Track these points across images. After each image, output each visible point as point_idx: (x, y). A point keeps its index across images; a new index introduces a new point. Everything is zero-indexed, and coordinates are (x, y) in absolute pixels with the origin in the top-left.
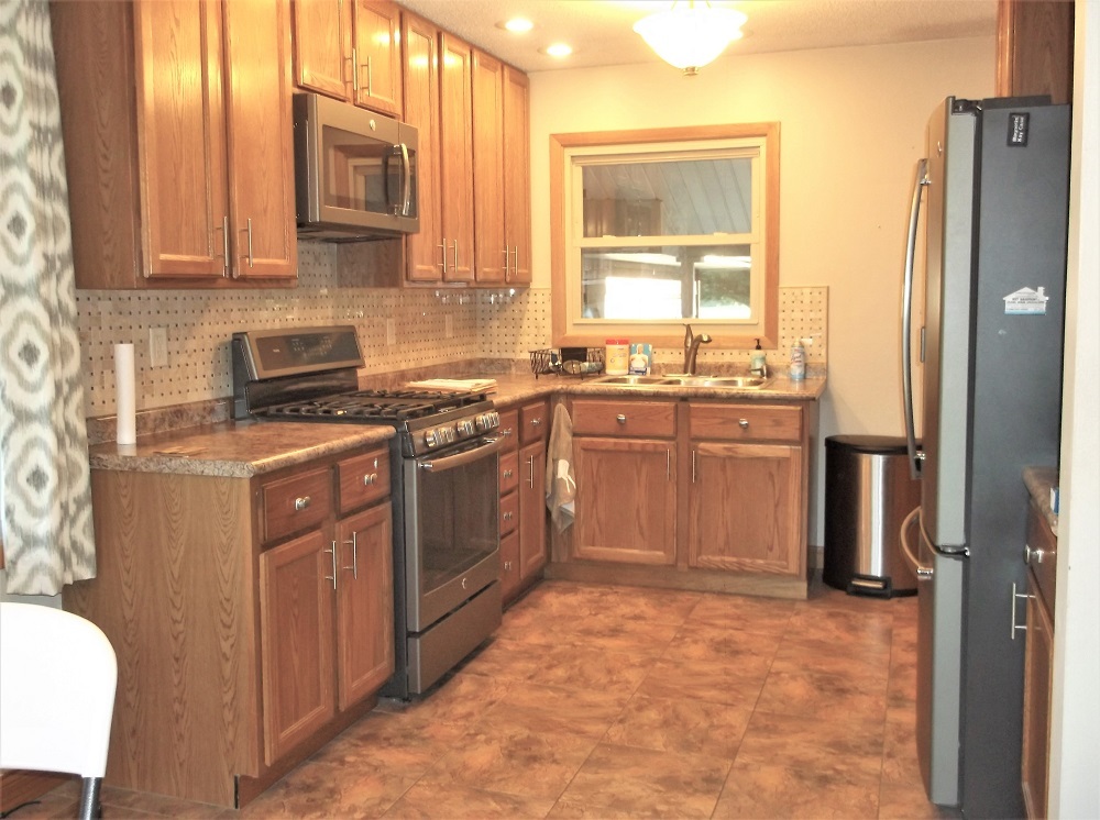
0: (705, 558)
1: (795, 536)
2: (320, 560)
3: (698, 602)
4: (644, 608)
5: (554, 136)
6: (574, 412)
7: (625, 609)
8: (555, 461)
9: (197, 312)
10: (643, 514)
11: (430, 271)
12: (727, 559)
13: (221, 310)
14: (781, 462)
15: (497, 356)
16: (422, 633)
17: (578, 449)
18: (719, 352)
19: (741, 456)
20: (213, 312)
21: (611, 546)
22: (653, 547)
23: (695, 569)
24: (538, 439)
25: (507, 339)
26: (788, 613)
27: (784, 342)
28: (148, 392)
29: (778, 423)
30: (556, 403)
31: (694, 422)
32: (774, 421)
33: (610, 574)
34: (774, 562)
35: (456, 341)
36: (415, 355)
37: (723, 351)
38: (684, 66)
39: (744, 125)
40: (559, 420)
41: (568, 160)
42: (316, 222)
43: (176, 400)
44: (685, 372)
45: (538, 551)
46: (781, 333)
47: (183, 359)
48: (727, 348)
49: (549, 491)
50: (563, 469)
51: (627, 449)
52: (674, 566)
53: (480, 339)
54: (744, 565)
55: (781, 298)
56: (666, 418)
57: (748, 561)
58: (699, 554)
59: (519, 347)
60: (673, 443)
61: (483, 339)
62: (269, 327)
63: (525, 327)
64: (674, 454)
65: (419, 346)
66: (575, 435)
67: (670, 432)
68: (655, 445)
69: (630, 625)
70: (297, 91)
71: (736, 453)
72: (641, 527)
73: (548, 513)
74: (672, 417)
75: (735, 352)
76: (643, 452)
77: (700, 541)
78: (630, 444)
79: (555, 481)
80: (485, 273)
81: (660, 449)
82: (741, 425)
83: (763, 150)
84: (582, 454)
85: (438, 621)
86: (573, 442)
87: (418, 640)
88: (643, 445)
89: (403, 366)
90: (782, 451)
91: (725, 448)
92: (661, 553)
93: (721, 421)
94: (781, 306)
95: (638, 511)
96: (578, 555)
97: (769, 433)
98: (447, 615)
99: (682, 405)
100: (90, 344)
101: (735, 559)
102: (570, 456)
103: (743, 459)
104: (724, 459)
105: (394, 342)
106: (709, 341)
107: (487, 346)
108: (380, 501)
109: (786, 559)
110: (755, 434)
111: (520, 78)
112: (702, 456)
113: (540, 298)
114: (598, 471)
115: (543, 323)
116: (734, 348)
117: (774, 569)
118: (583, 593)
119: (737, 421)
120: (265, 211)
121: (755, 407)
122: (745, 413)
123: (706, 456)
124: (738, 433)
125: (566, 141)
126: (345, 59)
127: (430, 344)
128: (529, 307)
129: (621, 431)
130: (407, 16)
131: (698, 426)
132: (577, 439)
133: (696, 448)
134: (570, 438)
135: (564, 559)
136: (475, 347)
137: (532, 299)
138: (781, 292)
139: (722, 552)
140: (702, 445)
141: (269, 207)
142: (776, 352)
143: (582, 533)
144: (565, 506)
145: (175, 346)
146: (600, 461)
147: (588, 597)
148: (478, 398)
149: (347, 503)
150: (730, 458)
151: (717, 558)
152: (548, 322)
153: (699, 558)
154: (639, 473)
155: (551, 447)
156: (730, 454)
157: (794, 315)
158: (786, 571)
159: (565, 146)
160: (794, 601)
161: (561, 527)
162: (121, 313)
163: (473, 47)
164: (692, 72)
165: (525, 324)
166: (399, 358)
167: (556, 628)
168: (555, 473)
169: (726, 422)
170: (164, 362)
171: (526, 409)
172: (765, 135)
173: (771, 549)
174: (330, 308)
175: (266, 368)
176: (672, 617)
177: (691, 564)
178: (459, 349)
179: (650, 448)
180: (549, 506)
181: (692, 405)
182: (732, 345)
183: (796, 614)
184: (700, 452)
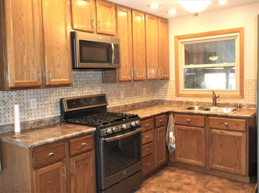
0: (214, 165)
1: (244, 162)
2: (61, 170)
3: (211, 180)
4: (192, 180)
5: (176, 37)
6: (175, 118)
7: (187, 180)
8: (169, 132)
9: (49, 93)
10: (195, 150)
11: (128, 78)
12: (221, 167)
13: (57, 92)
14: (239, 138)
15: (161, 99)
16: (105, 190)
17: (176, 129)
18: (224, 99)
19: (225, 134)
20: (55, 93)
21: (186, 158)
22: (199, 160)
23: (211, 169)
24: (163, 126)
25: (164, 94)
26: (241, 189)
27: (246, 97)
28: (30, 116)
29: (238, 125)
30: (170, 115)
31: (210, 123)
32: (236, 124)
33: (186, 167)
34: (237, 170)
35: (147, 95)
36: (132, 100)
37: (226, 99)
38: (193, 13)
39: (232, 29)
40: (170, 120)
41: (180, 43)
42: (77, 68)
43: (41, 118)
44: (213, 106)
45: (163, 158)
46: (245, 94)
47: (43, 107)
48: (227, 98)
49: (167, 141)
50: (171, 135)
51: (190, 130)
52: (205, 167)
53: (156, 94)
54: (227, 169)
55: (245, 83)
56: (202, 121)
57: (228, 168)
58: (213, 164)
59: (167, 97)
60: (204, 129)
61: (157, 94)
62: (76, 96)
63: (168, 91)
64: (204, 132)
65: (133, 97)
66: (175, 124)
67: (203, 125)
68: (199, 129)
69: (185, 187)
70: (73, 31)
71: (223, 133)
72: (195, 154)
73: (167, 147)
74: (203, 121)
75: (230, 100)
76: (195, 131)
77: (213, 160)
78: (191, 128)
79: (169, 138)
80: (150, 77)
81: (200, 130)
82: (225, 125)
83: (238, 37)
84: (177, 130)
85: (113, 185)
86: (175, 126)
87: (103, 192)
88: (195, 129)
89: (127, 103)
90: (240, 134)
91: (220, 132)
92: (201, 163)
93: (219, 123)
94: (245, 85)
95: (194, 149)
96: (176, 160)
97: (235, 128)
98: (118, 182)
99: (207, 117)
100: (8, 104)
101: (224, 167)
102: (173, 130)
103: (226, 135)
104: (220, 135)
105: (124, 97)
106: (218, 97)
107: (158, 96)
108: (90, 150)
109: (241, 169)
110: (230, 128)
111: (165, 21)
112: (213, 134)
113: (172, 83)
114: (182, 136)
115: (173, 90)
116: (229, 98)
117: (237, 172)
118: (177, 172)
119: (224, 123)
120: (59, 66)
121: (230, 119)
122: (226, 121)
123: (215, 134)
124: (224, 127)
125: (178, 38)
126: (92, 21)
127: (137, 97)
128: (169, 85)
129: (188, 124)
130: (118, 6)
131: (211, 124)
132: (176, 126)
133: (211, 132)
134: (174, 125)
135: (173, 160)
136: (155, 96)
137: (170, 83)
138: (244, 81)
139: (220, 165)
140: (213, 130)
141: (61, 64)
142: (243, 100)
143: (177, 153)
144: (172, 145)
145: (40, 103)
146: (182, 133)
147: (177, 174)
148: (135, 116)
149: (73, 152)
150: (222, 135)
151: (218, 166)
152: (174, 90)
153: (213, 165)
154: (194, 137)
155: (168, 128)
156: (222, 134)
157: (249, 88)
158: (241, 173)
159: (179, 39)
160: (244, 183)
161: (171, 152)
162: (20, 95)
163: (145, 14)
164: (196, 15)
165: (168, 90)
166: (125, 101)
167: (161, 185)
168: (169, 136)
169: (221, 123)
170: (36, 107)
171: (156, 118)
172: (239, 32)
173: (236, 166)
174: (99, 89)
175: (69, 108)
176: (200, 185)
177: (210, 167)
178: (149, 97)
179: (197, 130)
180: (168, 145)
181: (210, 118)
182: (229, 97)
183: (243, 189)
184: (212, 132)
